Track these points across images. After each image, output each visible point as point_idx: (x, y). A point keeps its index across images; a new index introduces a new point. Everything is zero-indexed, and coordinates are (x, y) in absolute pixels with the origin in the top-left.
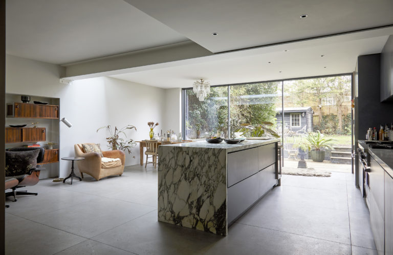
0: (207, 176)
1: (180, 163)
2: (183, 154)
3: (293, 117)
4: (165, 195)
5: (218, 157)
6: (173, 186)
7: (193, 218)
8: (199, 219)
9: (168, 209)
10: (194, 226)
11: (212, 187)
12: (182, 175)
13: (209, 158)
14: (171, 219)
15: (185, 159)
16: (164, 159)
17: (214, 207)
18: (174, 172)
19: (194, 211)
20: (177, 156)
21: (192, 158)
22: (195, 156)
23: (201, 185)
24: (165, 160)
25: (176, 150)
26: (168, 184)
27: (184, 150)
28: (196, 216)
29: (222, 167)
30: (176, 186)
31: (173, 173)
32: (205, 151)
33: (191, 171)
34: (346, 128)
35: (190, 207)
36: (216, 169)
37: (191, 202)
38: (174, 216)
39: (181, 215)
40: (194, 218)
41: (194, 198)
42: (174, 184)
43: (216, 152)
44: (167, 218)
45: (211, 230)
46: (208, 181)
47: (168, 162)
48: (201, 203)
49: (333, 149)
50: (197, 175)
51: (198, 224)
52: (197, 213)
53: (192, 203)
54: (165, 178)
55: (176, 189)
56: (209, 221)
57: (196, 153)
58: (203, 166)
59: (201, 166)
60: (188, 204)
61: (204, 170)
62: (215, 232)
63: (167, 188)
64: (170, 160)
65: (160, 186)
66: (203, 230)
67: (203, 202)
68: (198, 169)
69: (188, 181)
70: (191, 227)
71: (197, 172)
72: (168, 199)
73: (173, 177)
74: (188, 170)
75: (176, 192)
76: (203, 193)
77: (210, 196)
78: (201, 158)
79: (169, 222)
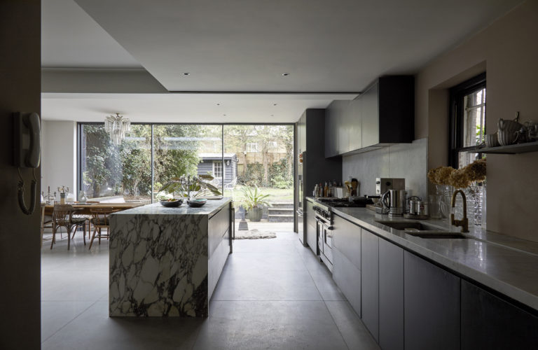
0: (184, 248)
1: (145, 235)
2: (149, 223)
3: (216, 166)
4: (122, 280)
5: (197, 225)
6: (133, 267)
7: (163, 303)
8: (172, 303)
9: (126, 298)
10: (165, 313)
11: (190, 262)
12: (148, 251)
13: (186, 227)
14: (131, 310)
15: (152, 230)
17: (193, 285)
18: (135, 248)
19: (166, 294)
20: (140, 227)
21: (162, 229)
22: (167, 225)
23: (175, 260)
24: (122, 233)
25: (138, 219)
26: (126, 265)
27: (151, 218)
28: (168, 300)
29: (203, 237)
30: (138, 266)
31: (134, 250)
32: (180, 219)
33: (161, 245)
34: (272, 179)
35: (160, 290)
36: (195, 240)
37: (161, 284)
38: (136, 305)
39: (146, 302)
40: (165, 302)
41: (165, 278)
42: (136, 264)
43: (196, 219)
44: (125, 310)
45: (188, 313)
46: (185, 254)
47: (125, 236)
48: (176, 283)
49: (271, 206)
50: (169, 249)
51: (172, 310)
52: (170, 296)
53: (163, 284)
54: (120, 257)
55: (139, 270)
56: (187, 303)
57: (169, 222)
58: (178, 238)
59: (175, 237)
60: (156, 288)
61: (180, 242)
62: (194, 314)
63: (125, 270)
64: (129, 232)
65: (113, 269)
66: (179, 315)
67: (178, 282)
68: (171, 242)
69: (156, 258)
70: (161, 315)
71: (169, 246)
72: (126, 285)
73: (134, 255)
74: (157, 243)
75: (138, 274)
76: (178, 270)
77: (188, 273)
78: (175, 228)
79: (128, 315)
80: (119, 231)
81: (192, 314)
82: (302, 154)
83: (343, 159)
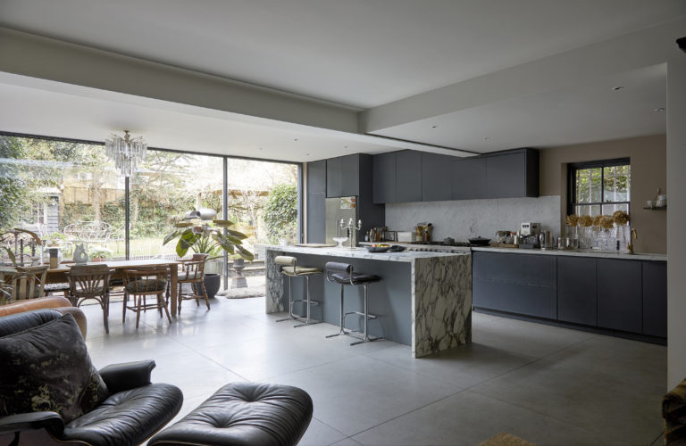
1: (437, 277)
2: (439, 265)
4: (423, 321)
5: (466, 264)
6: (430, 307)
7: (448, 336)
8: (453, 335)
9: (426, 338)
10: (449, 345)
11: (462, 296)
12: (439, 291)
13: (460, 266)
14: (429, 348)
15: (441, 270)
16: (422, 275)
17: (464, 316)
18: (431, 288)
19: (449, 328)
20: (434, 269)
21: (447, 269)
22: (450, 266)
23: (455, 297)
25: (433, 261)
26: (425, 306)
27: (441, 260)
28: (451, 333)
30: (433, 305)
31: (431, 291)
32: (458, 259)
35: (446, 325)
36: (465, 277)
37: (447, 319)
38: (432, 343)
39: (438, 338)
41: (449, 314)
44: (425, 349)
46: (459, 290)
48: (455, 316)
50: (451, 287)
51: (452, 341)
52: (452, 329)
54: (422, 300)
55: (433, 308)
56: (461, 333)
57: (451, 262)
58: (456, 277)
59: (454, 276)
60: (444, 323)
61: (457, 280)
63: (425, 311)
64: (427, 275)
65: (417, 311)
66: (457, 345)
67: (456, 314)
68: (452, 281)
69: (444, 296)
70: (446, 348)
71: (451, 284)
72: (426, 325)
73: (430, 296)
74: (444, 283)
75: (433, 314)
76: (456, 305)
77: (461, 307)
78: (454, 268)
79: (427, 353)
81: (463, 342)
82: (354, 198)
83: (386, 205)
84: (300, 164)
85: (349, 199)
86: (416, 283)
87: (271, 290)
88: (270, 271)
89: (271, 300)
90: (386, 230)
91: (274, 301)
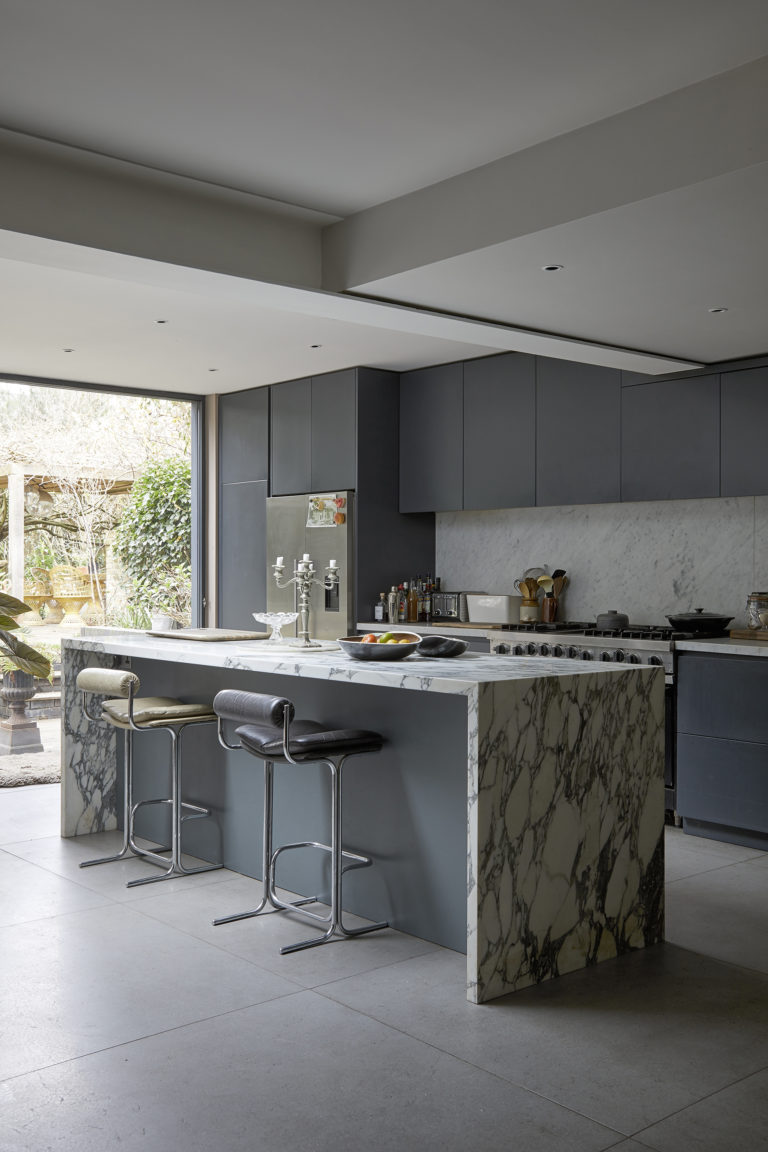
0: (624, 766)
1: (551, 741)
2: (560, 702)
4: (505, 882)
5: (649, 698)
6: (529, 837)
7: (588, 926)
8: (603, 922)
9: (514, 937)
10: (591, 956)
11: (634, 798)
12: (557, 784)
13: (628, 702)
14: (525, 969)
15: (567, 719)
16: (501, 737)
17: (640, 862)
18: (533, 778)
19: (592, 902)
20: (544, 715)
21: (585, 715)
22: (594, 704)
23: (609, 801)
24: (506, 738)
25: (539, 689)
26: (513, 834)
27: (564, 687)
28: (596, 916)
30: (540, 831)
31: (532, 786)
32: (619, 682)
33: (583, 762)
35: (582, 890)
36: (645, 738)
37: (584, 874)
38: (535, 951)
39: (554, 936)
40: (592, 925)
41: (591, 856)
42: (534, 828)
43: (645, 681)
44: (512, 974)
45: (632, 944)
46: (627, 780)
47: (513, 746)
48: (610, 861)
50: (599, 771)
51: (602, 942)
52: (599, 903)
54: (502, 814)
55: (539, 843)
56: (629, 914)
57: (598, 693)
58: (615, 736)
59: (609, 736)
60: (574, 886)
61: (617, 749)
62: (640, 943)
63: (512, 850)
64: (520, 734)
65: (485, 853)
66: (615, 954)
67: (614, 857)
68: (602, 750)
69: (574, 802)
70: (582, 963)
71: (598, 761)
72: (514, 894)
73: (530, 801)
74: (576, 760)
75: (538, 859)
76: (614, 829)
77: (631, 831)
78: (609, 709)
79: (519, 986)
80: (501, 732)
81: (637, 940)
82: (344, 495)
83: (438, 516)
84: (199, 401)
85: (329, 500)
86: (482, 762)
87: (76, 769)
88: (76, 710)
89: (78, 797)
90: (436, 588)
91: (87, 801)
